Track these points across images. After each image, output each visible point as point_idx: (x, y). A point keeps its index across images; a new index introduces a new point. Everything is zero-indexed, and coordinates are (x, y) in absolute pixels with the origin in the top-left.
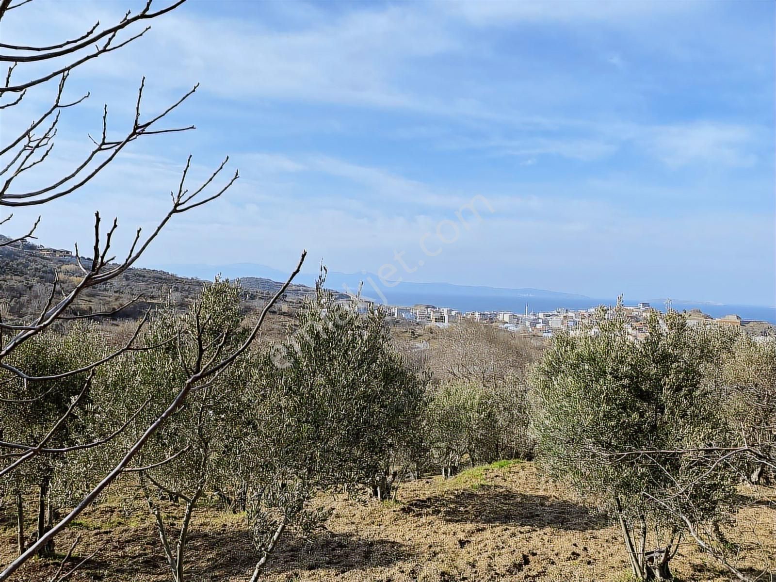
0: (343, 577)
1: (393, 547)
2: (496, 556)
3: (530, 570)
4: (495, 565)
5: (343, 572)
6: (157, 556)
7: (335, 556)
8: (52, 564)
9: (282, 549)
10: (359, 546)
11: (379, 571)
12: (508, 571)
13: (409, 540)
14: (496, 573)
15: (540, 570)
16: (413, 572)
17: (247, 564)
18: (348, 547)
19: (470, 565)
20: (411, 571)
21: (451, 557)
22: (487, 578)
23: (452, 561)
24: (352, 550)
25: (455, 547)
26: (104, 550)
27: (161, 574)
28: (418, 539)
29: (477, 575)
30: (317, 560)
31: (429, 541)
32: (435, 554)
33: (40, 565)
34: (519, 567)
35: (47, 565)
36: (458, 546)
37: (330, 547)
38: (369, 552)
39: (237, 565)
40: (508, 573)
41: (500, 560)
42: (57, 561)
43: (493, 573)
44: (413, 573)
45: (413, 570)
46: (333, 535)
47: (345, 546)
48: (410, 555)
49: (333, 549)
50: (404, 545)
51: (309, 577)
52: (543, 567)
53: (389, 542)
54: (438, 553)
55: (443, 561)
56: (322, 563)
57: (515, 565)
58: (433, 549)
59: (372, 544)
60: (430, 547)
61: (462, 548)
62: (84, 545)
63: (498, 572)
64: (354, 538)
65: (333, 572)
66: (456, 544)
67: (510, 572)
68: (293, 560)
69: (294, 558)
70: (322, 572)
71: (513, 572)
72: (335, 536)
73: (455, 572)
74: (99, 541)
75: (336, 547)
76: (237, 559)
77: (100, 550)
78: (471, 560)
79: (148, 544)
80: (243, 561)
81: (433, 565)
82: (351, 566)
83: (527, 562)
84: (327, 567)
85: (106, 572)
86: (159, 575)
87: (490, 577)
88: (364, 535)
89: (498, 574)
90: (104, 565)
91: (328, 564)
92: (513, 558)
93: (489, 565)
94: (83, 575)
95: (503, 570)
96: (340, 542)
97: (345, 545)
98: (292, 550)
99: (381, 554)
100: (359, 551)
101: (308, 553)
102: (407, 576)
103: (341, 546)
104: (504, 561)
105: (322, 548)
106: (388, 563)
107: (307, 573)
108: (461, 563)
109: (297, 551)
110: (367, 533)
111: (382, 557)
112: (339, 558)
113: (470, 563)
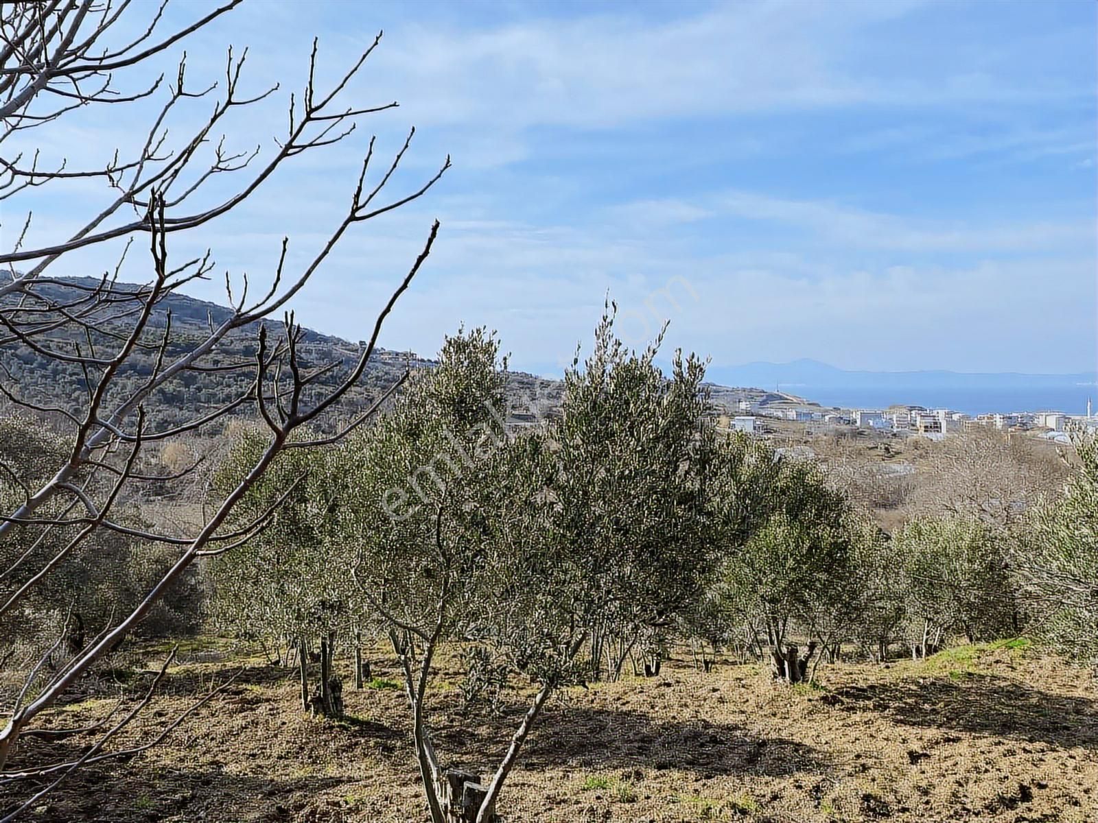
0: (705, 785)
1: (797, 751)
2: (971, 782)
3: (1030, 810)
4: (965, 796)
5: (708, 777)
6: (465, 731)
7: (703, 754)
8: (337, 727)
9: (629, 737)
10: (744, 743)
11: (763, 781)
12: (987, 808)
13: (827, 743)
14: (964, 809)
15: (1048, 812)
16: (817, 789)
17: (576, 753)
18: (725, 744)
19: (918, 790)
20: (814, 787)
21: (891, 775)
22: (945, 813)
23: (892, 781)
24: (730, 748)
25: (901, 761)
26: (404, 716)
27: (466, 754)
28: (841, 743)
29: (929, 806)
30: (673, 757)
31: (858, 748)
32: (865, 768)
33: (324, 727)
34: (1010, 803)
35: (331, 728)
36: (907, 760)
37: (698, 741)
38: (758, 754)
39: (563, 753)
40: (986, 811)
41: (976, 788)
42: (343, 723)
43: (959, 806)
44: (816, 792)
45: (818, 787)
46: (707, 725)
47: (722, 742)
48: (819, 765)
49: (702, 745)
50: (815, 750)
51: (655, 779)
52: (1055, 808)
53: (792, 743)
54: (869, 768)
55: (873, 780)
56: (680, 762)
57: (1001, 799)
58: (862, 761)
59: (764, 744)
60: (858, 756)
61: (912, 763)
62: (381, 709)
63: (969, 806)
64: (738, 733)
65: (692, 775)
66: (902, 758)
67: (991, 809)
68: (641, 754)
69: (642, 751)
70: (676, 774)
71: (996, 809)
72: (711, 726)
73: (891, 798)
74: (400, 705)
75: (707, 742)
76: (564, 745)
77: (400, 717)
78: (924, 784)
79: (456, 714)
80: (572, 748)
81: (855, 783)
82: (726, 771)
83: (1025, 794)
84: (685, 769)
85: (399, 744)
86: (462, 754)
87: (952, 813)
88: (755, 729)
89: (969, 811)
90: (400, 735)
91: (688, 764)
92: (1000, 789)
93: (954, 795)
94: (372, 744)
95: (979, 806)
96: (714, 736)
97: (722, 740)
98: (642, 740)
99: (774, 759)
100: (740, 751)
101: (664, 746)
102: (803, 794)
103: (714, 740)
104: (980, 792)
105: (686, 742)
106: (782, 773)
107: (653, 773)
108: (904, 786)
109: (650, 742)
110: (760, 727)
111: (775, 763)
112: (708, 757)
113: (920, 787)
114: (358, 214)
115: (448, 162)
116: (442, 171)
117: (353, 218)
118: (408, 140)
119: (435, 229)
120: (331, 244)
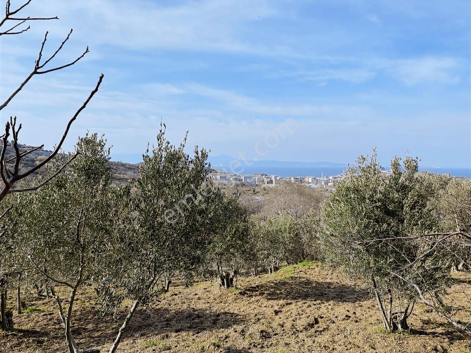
0: (197, 336)
1: (232, 316)
2: (297, 319)
3: (319, 327)
4: (296, 325)
5: (198, 333)
6: (81, 328)
7: (194, 323)
8: (11, 335)
9: (161, 320)
10: (211, 316)
11: (221, 331)
12: (304, 329)
13: (243, 311)
14: (297, 330)
15: (325, 327)
16: (243, 331)
17: (138, 330)
18: (203, 317)
19: (280, 326)
20: (241, 331)
21: (269, 321)
22: (290, 333)
23: (269, 323)
24: (206, 319)
25: (272, 314)
26: (47, 325)
27: (82, 338)
28: (249, 310)
29: (284, 331)
30: (182, 326)
31: (256, 311)
32: (259, 319)
33: (3, 336)
34: (311, 326)
35: (7, 336)
36: (274, 314)
37: (192, 318)
38: (217, 320)
39: (131, 331)
40: (304, 330)
41: (300, 322)
42: (14, 333)
43: (295, 330)
44: (243, 332)
45: (243, 330)
46: (194, 310)
47: (201, 317)
48: (242, 321)
49: (194, 319)
50: (239, 315)
51: (175, 337)
52: (327, 325)
53: (230, 313)
54: (261, 319)
55: (263, 324)
56: (185, 328)
57: (309, 324)
58: (258, 317)
59: (219, 315)
60: (256, 315)
61: (276, 315)
62: (35, 323)
63: (298, 329)
64: (208, 312)
65: (191, 333)
66: (272, 313)
67: (306, 329)
68: (167, 327)
69: (167, 325)
70: (184, 334)
71: (307, 329)
72: (196, 310)
73: (270, 330)
74: (45, 319)
75: (195, 317)
76: (131, 328)
77: (45, 325)
78: (281, 323)
79: (75, 320)
80: (135, 329)
81: (256, 326)
82: (204, 329)
83: (317, 322)
84: (187, 330)
85: (46, 339)
86: (80, 339)
87: (293, 332)
88: (214, 309)
89: (298, 331)
90: (46, 334)
91: (188, 328)
92: (308, 320)
93: (293, 325)
94: (31, 341)
95: (301, 328)
96: (198, 315)
97: (201, 316)
98: (167, 321)
99: (224, 321)
100: (209, 320)
101: (177, 322)
102: (238, 334)
103: (198, 316)
104: (302, 323)
105: (186, 318)
106: (228, 326)
107: (174, 334)
108: (275, 325)
109: (170, 321)
110: (216, 308)
111: (224, 323)
112: (196, 324)
113: (280, 324)
114: (38, 71)
115: (88, 49)
116: (84, 54)
117: (35, 72)
118: (69, 35)
119: (101, 78)
120: (23, 85)
